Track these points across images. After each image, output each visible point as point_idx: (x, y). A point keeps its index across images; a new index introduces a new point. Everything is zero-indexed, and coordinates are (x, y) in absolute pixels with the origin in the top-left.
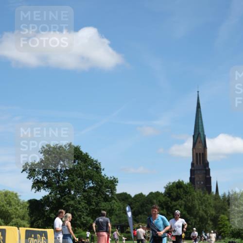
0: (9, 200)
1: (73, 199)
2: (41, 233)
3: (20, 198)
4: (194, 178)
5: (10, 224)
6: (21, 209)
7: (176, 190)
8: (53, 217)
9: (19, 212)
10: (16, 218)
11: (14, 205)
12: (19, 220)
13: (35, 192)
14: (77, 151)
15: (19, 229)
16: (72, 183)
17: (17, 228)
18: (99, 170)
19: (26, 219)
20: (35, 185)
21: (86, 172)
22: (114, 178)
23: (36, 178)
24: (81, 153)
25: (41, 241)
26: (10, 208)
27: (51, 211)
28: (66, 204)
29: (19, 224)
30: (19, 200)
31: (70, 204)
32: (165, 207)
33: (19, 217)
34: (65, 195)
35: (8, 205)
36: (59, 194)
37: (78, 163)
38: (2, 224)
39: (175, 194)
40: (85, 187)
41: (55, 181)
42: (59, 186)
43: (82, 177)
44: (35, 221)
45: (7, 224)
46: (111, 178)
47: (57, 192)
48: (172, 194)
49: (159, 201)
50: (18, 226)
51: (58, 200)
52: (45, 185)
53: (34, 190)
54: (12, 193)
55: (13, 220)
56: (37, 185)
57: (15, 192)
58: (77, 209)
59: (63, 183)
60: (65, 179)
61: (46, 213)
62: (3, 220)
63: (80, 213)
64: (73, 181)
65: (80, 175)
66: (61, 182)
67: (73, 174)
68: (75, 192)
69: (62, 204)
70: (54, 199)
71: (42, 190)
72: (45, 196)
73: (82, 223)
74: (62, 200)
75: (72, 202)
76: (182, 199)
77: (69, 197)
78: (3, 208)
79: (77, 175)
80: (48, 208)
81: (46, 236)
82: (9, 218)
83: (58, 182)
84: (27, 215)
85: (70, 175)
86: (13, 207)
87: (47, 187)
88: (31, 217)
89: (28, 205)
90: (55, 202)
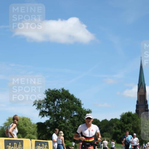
0: (25, 122)
1: (64, 122)
2: (44, 143)
3: (31, 121)
4: (138, 110)
5: (25, 137)
6: (32, 128)
7: (127, 117)
8: (52, 133)
9: (31, 130)
10: (29, 134)
11: (28, 126)
12: (31, 135)
13: (41, 118)
14: (66, 93)
15: (31, 140)
16: (64, 113)
17: (30, 140)
18: (80, 104)
19: (35, 134)
20: (41, 114)
21: (72, 106)
22: (89, 110)
23: (42, 109)
24: (69, 94)
25: (45, 148)
26: (25, 128)
27: (51, 129)
28: (60, 125)
29: (31, 137)
30: (31, 123)
31: (62, 126)
32: (120, 127)
33: (31, 133)
34: (59, 120)
35: (24, 126)
36: (56, 119)
37: (67, 100)
38: (21, 137)
39: (126, 120)
40: (72, 115)
41: (53, 112)
42: (56, 115)
43: (70, 109)
44: (41, 135)
45: (23, 137)
46: (87, 109)
47: (54, 118)
48: (125, 120)
49: (117, 124)
50: (31, 138)
51: (55, 123)
52: (47, 114)
53: (40, 117)
54: (27, 119)
55: (28, 135)
56: (42, 113)
57: (29, 118)
58: (66, 129)
59: (58, 112)
60: (59, 110)
61: (47, 131)
62: (21, 135)
63: (68, 131)
64: (64, 111)
65: (69, 108)
66: (57, 112)
67: (64, 107)
68: (65, 118)
69: (58, 125)
70: (53, 122)
71: (45, 117)
72: (47, 120)
73: (69, 137)
74: (57, 123)
75: (63, 124)
76: (131, 123)
77: (62, 121)
78: (21, 127)
79: (66, 108)
80: (49, 128)
81: (48, 145)
82: (25, 134)
83: (55, 112)
84: (36, 132)
85: (63, 108)
86: (28, 127)
87: (48, 115)
88: (38, 133)
89: (36, 126)
90: (53, 124)
